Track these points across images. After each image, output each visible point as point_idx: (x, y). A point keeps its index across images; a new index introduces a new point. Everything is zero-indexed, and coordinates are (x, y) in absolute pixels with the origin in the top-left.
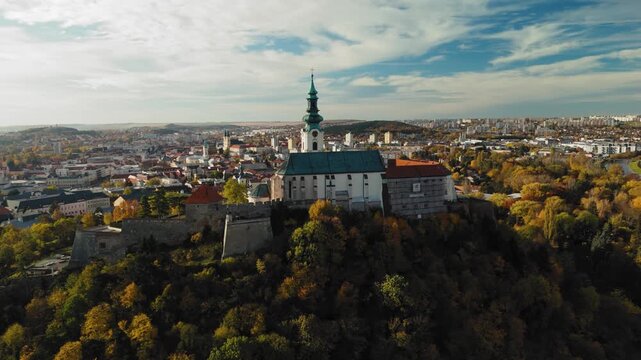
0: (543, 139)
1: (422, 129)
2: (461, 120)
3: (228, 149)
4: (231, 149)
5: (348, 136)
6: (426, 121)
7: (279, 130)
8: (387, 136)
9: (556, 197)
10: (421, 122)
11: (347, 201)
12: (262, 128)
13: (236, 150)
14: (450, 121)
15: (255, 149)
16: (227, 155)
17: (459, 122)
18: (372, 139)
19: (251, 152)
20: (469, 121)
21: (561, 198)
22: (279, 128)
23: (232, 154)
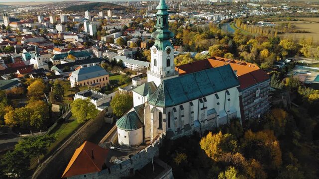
0: (185, 13)
1: (125, 7)
2: (142, 2)
3: (9, 25)
4: (11, 25)
5: (87, 13)
6: (124, 2)
7: (36, 8)
8: (109, 12)
9: (229, 53)
10: (121, 3)
11: (215, 118)
12: (23, 7)
13: (14, 26)
14: (136, 3)
15: (30, 25)
16: (9, 30)
17: (141, 3)
18: (101, 14)
19: (28, 27)
20: (146, 2)
21: (232, 54)
22: (35, 6)
23: (13, 29)
